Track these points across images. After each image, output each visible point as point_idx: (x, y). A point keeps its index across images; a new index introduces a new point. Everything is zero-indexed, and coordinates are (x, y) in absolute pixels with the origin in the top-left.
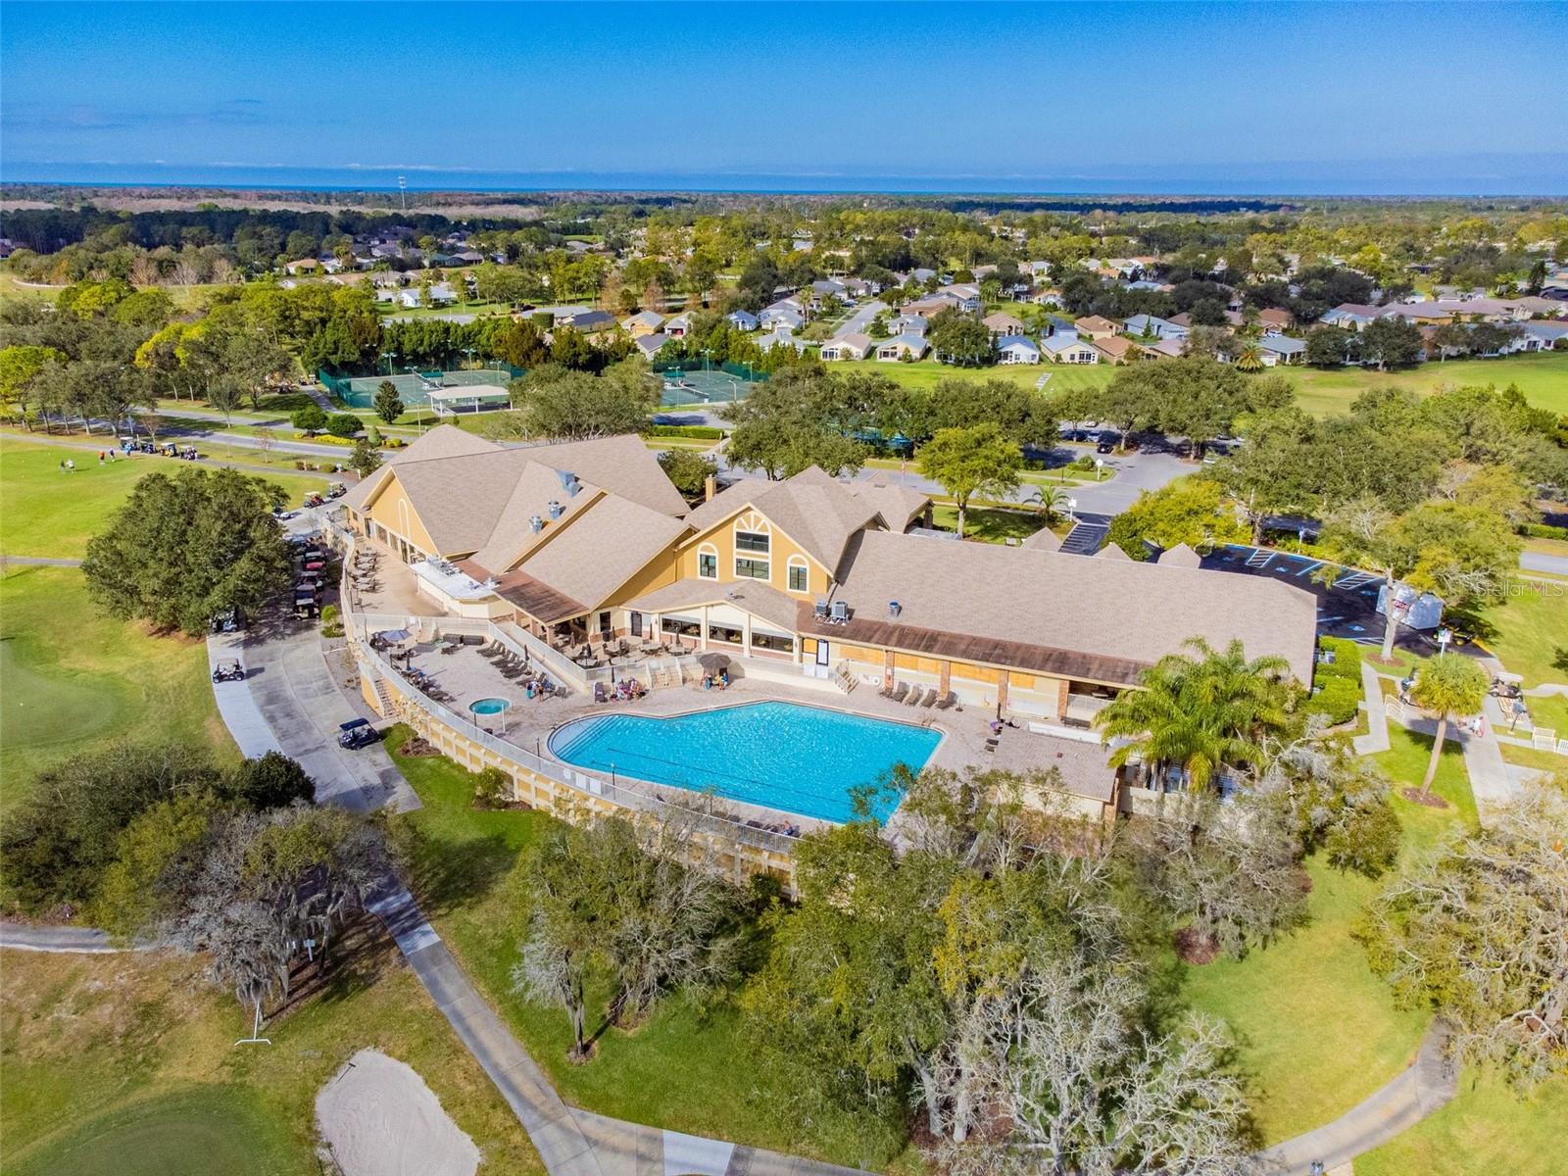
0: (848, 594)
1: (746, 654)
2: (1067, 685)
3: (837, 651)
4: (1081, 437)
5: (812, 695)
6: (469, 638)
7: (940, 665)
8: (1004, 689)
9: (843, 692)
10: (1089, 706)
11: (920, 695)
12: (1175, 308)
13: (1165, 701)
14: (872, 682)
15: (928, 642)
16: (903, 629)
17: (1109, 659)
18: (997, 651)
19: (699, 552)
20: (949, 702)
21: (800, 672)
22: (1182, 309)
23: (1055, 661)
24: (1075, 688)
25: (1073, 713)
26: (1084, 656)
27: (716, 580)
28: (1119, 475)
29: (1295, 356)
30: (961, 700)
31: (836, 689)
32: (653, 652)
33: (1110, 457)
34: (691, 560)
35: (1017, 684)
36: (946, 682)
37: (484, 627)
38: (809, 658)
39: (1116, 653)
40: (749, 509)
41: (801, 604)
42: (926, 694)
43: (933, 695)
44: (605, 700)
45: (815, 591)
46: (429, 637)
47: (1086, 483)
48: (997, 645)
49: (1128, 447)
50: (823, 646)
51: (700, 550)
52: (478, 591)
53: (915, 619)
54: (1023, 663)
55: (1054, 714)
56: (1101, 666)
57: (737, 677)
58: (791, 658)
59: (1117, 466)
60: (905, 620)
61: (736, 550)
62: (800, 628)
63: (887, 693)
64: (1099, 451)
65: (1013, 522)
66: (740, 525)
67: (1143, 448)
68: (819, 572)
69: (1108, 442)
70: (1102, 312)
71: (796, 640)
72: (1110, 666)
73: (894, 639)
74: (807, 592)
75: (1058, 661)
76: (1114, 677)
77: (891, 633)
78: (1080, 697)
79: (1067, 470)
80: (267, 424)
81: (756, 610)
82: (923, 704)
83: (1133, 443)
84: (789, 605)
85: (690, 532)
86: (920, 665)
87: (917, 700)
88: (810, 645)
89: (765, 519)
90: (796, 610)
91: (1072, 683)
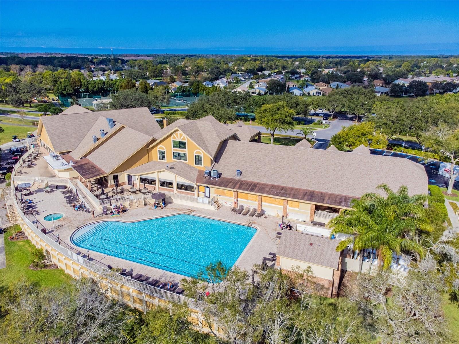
0: (220, 167)
1: (175, 192)
2: (314, 207)
3: (213, 191)
4: (317, 115)
5: (201, 211)
6: (60, 186)
7: (257, 197)
8: (285, 209)
9: (215, 210)
10: (324, 216)
11: (249, 211)
12: (346, 80)
13: (365, 217)
14: (228, 205)
15: (252, 187)
16: (242, 181)
17: (333, 195)
18: (283, 191)
19: (158, 150)
20: (262, 214)
21: (196, 201)
22: (348, 80)
23: (308, 196)
24: (317, 208)
25: (317, 219)
26: (322, 193)
27: (166, 161)
28: (331, 126)
29: (387, 93)
30: (267, 213)
31: (211, 208)
32: (134, 192)
33: (327, 121)
34: (155, 153)
35: (292, 206)
36: (260, 205)
37: (67, 181)
38: (202, 194)
39: (336, 191)
40: (177, 130)
41: (200, 171)
42: (251, 210)
43: (255, 210)
44: (107, 214)
45: (206, 166)
46: (43, 186)
47: (319, 129)
48: (283, 188)
49: (334, 118)
50: (207, 189)
51: (158, 148)
52: (65, 166)
53: (248, 177)
54: (294, 197)
55: (308, 220)
56: (329, 198)
57: (170, 203)
58: (194, 195)
59: (330, 124)
60: (243, 178)
61: (173, 148)
62: (197, 181)
63: (234, 210)
64: (324, 119)
65: (292, 142)
66: (174, 138)
67: (339, 118)
68: (207, 158)
69: (326, 117)
70: (323, 81)
71: (196, 187)
72: (334, 198)
73: (238, 186)
74: (203, 166)
75: (310, 196)
76: (335, 203)
77: (237, 183)
78: (320, 212)
79: (312, 125)
80: (33, 112)
81: (179, 174)
82: (250, 215)
83: (335, 117)
84: (195, 172)
85: (154, 140)
86: (249, 198)
87: (247, 213)
88: (202, 189)
89: (184, 135)
90: (197, 174)
91: (316, 205)
